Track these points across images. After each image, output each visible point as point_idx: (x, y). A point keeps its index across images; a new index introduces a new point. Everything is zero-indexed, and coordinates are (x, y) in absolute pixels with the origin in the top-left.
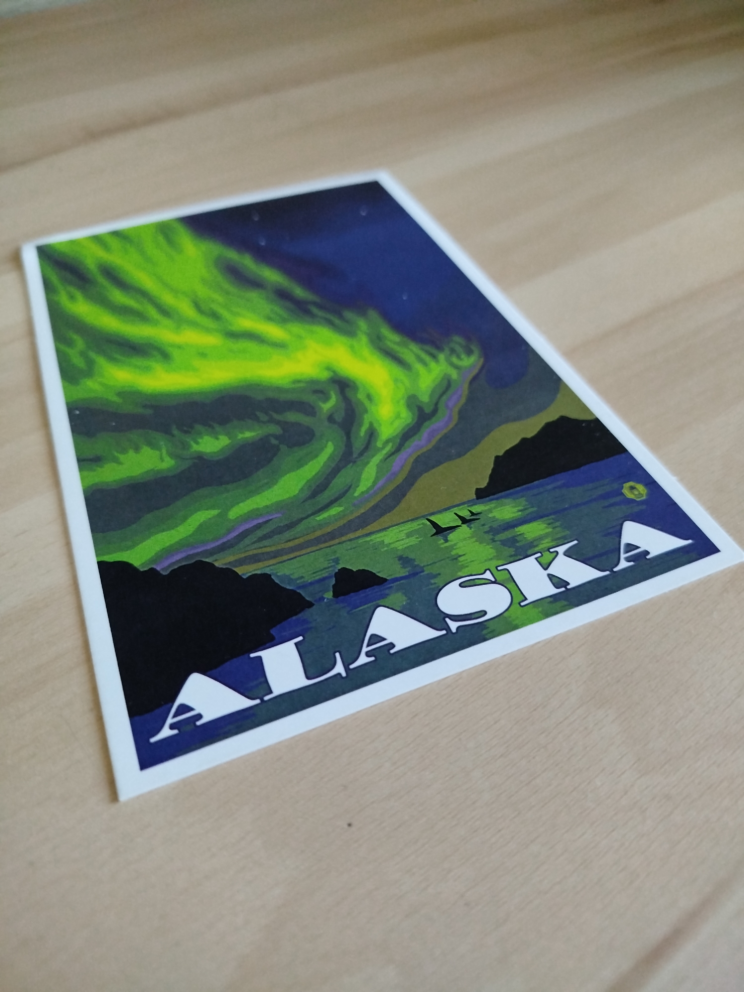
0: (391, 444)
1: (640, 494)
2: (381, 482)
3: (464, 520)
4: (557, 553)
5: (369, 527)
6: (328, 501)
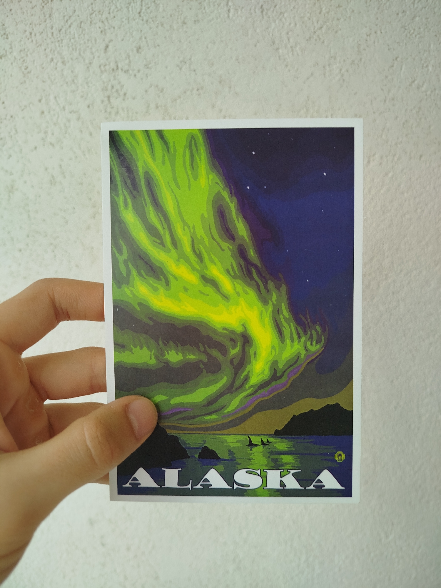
0: (252, 389)
2: (238, 409)
3: (263, 443)
4: (290, 472)
5: (224, 431)
6: (213, 410)
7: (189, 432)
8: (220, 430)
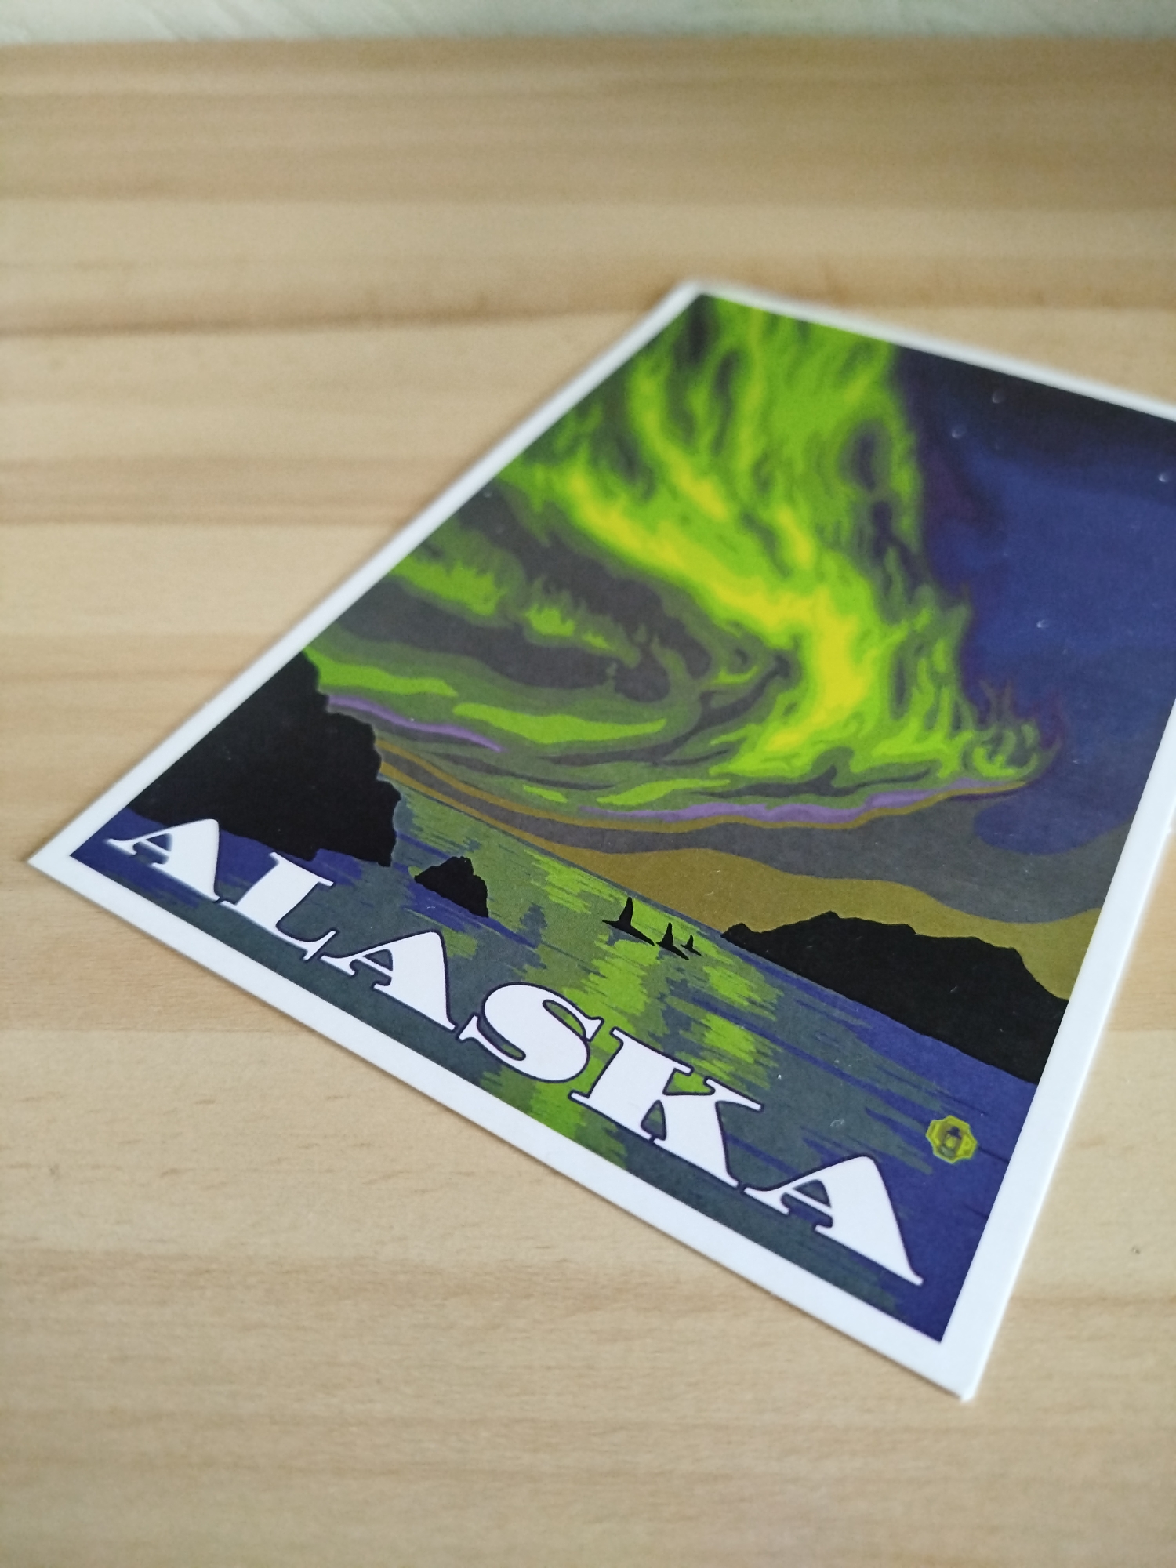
0: (728, 781)
1: (954, 1151)
2: (648, 812)
3: (667, 943)
4: (712, 1091)
5: (558, 846)
6: (564, 779)
7: (445, 799)
8: (549, 837)
